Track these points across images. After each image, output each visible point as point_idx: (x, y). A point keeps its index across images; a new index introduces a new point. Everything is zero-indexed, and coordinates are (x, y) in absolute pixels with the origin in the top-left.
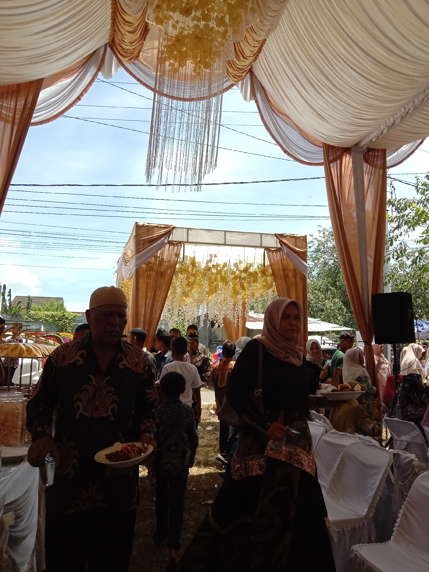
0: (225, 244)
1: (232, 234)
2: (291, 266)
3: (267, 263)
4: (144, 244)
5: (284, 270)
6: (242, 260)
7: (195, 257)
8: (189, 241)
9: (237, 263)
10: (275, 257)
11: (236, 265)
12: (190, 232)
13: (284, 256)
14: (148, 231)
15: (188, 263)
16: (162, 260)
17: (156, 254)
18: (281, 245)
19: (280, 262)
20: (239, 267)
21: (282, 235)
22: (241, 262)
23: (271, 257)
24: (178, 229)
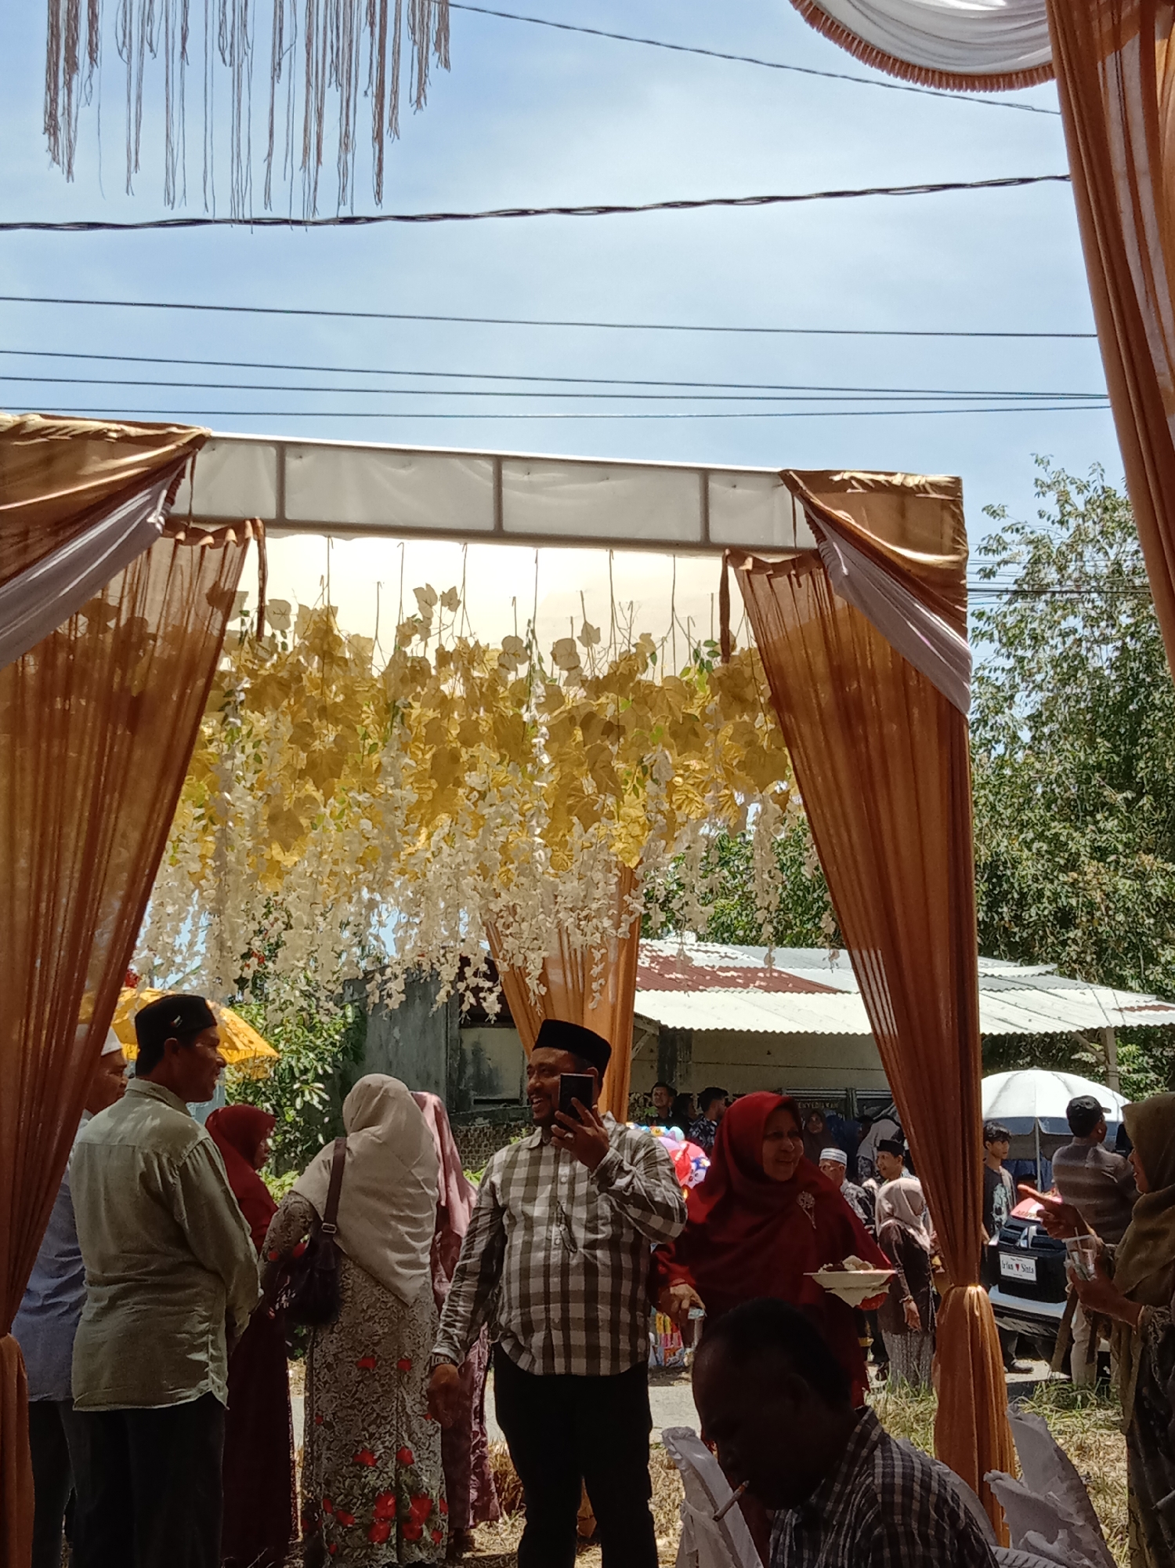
0: (499, 534)
1: (539, 476)
2: (878, 656)
3: (744, 638)
4: (25, 534)
5: (838, 675)
6: (601, 622)
7: (330, 611)
8: (289, 515)
9: (570, 642)
10: (786, 602)
11: (564, 652)
12: (292, 464)
13: (838, 599)
14: (48, 461)
15: (289, 642)
16: (135, 629)
17: (99, 595)
18: (820, 536)
19: (816, 637)
20: (583, 658)
21: (820, 480)
22: (590, 635)
23: (762, 601)
24: (223, 448)
